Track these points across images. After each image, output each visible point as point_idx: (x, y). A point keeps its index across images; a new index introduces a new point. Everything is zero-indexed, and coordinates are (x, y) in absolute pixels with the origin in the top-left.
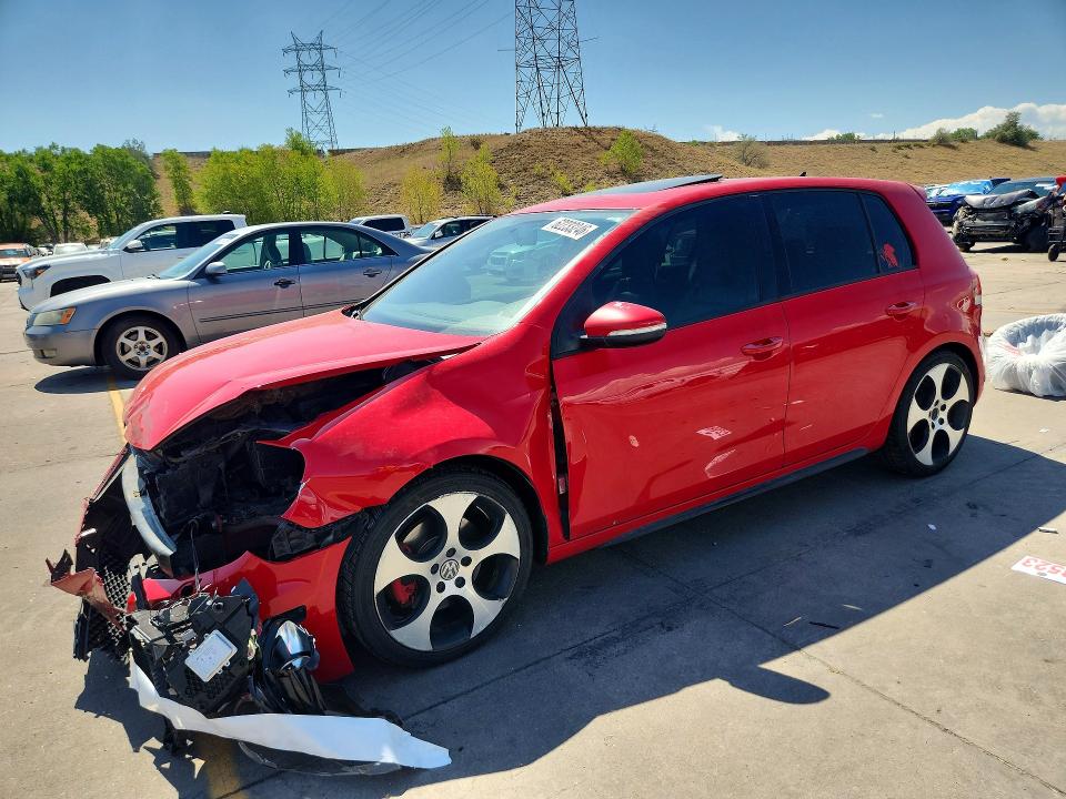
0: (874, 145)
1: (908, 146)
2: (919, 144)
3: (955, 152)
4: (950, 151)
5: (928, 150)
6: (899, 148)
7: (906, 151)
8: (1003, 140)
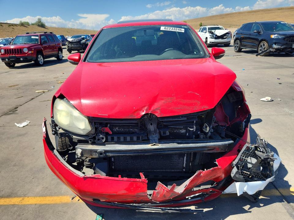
0: (1, 24)
1: (13, 25)
2: (16, 25)
3: (27, 28)
4: (25, 28)
5: (19, 27)
6: (10, 26)
7: (12, 27)
8: (39, 26)
